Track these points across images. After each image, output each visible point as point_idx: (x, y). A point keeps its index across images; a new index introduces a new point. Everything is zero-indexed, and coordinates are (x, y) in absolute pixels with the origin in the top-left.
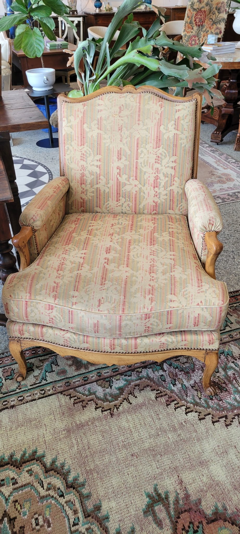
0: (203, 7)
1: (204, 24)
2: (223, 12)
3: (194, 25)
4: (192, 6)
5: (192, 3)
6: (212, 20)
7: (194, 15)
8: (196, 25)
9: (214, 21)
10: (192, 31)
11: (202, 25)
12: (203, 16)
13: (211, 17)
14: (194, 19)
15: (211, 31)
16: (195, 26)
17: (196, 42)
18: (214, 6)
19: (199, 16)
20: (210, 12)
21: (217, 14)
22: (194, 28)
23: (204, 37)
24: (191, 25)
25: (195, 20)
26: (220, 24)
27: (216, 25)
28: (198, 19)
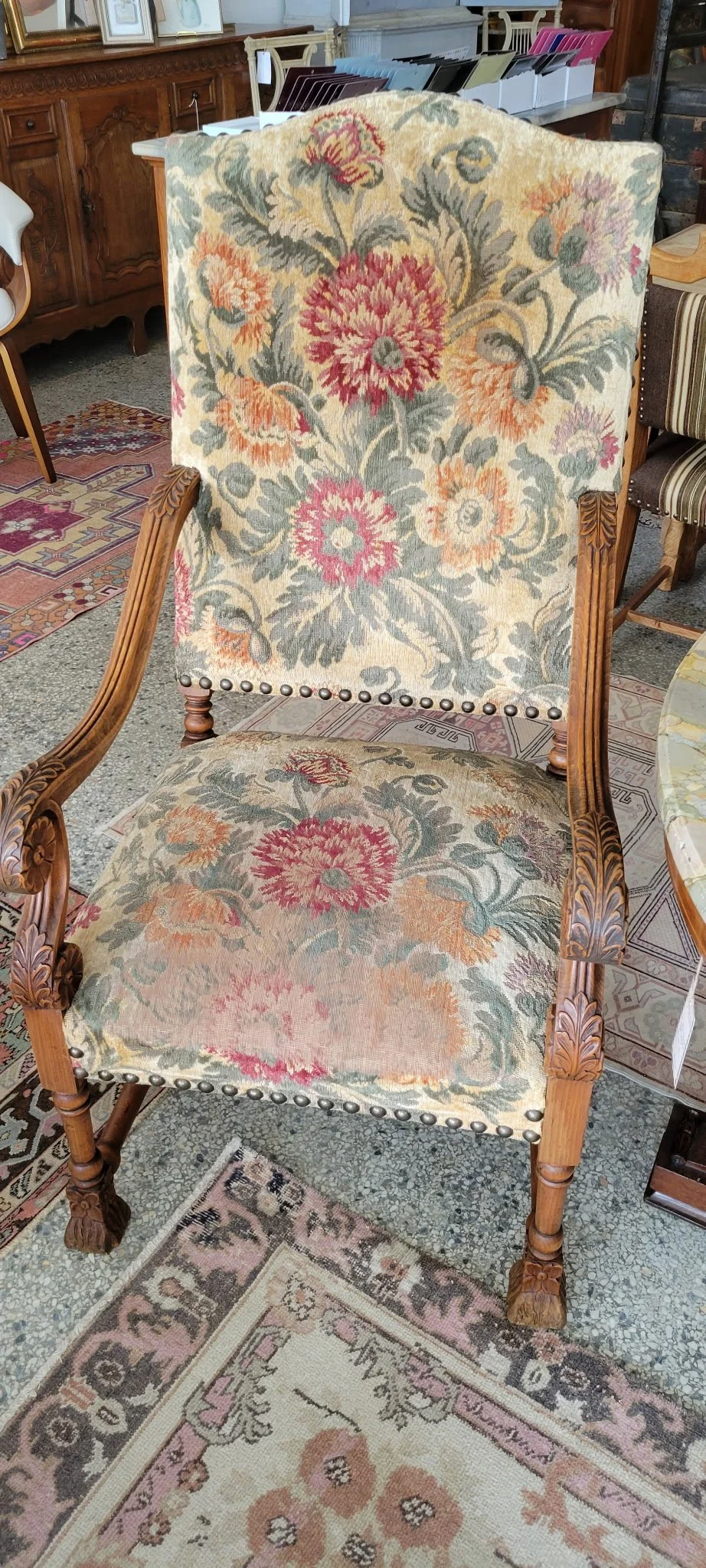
0: (384, 231)
1: (428, 384)
2: (611, 278)
3: (319, 390)
4: (246, 219)
5: (234, 181)
6: (520, 351)
7: (298, 300)
8: (348, 393)
9: (539, 363)
10: (306, 440)
11: (411, 396)
12: (400, 313)
13: (501, 324)
14: (301, 339)
15: (523, 450)
16: (334, 406)
17: (369, 537)
18: (516, 221)
19: (363, 316)
20: (480, 276)
21: (562, 298)
22: (323, 414)
23: (449, 493)
24: (281, 392)
25: (323, 351)
26: (598, 384)
27: (569, 396)
28: (355, 340)
